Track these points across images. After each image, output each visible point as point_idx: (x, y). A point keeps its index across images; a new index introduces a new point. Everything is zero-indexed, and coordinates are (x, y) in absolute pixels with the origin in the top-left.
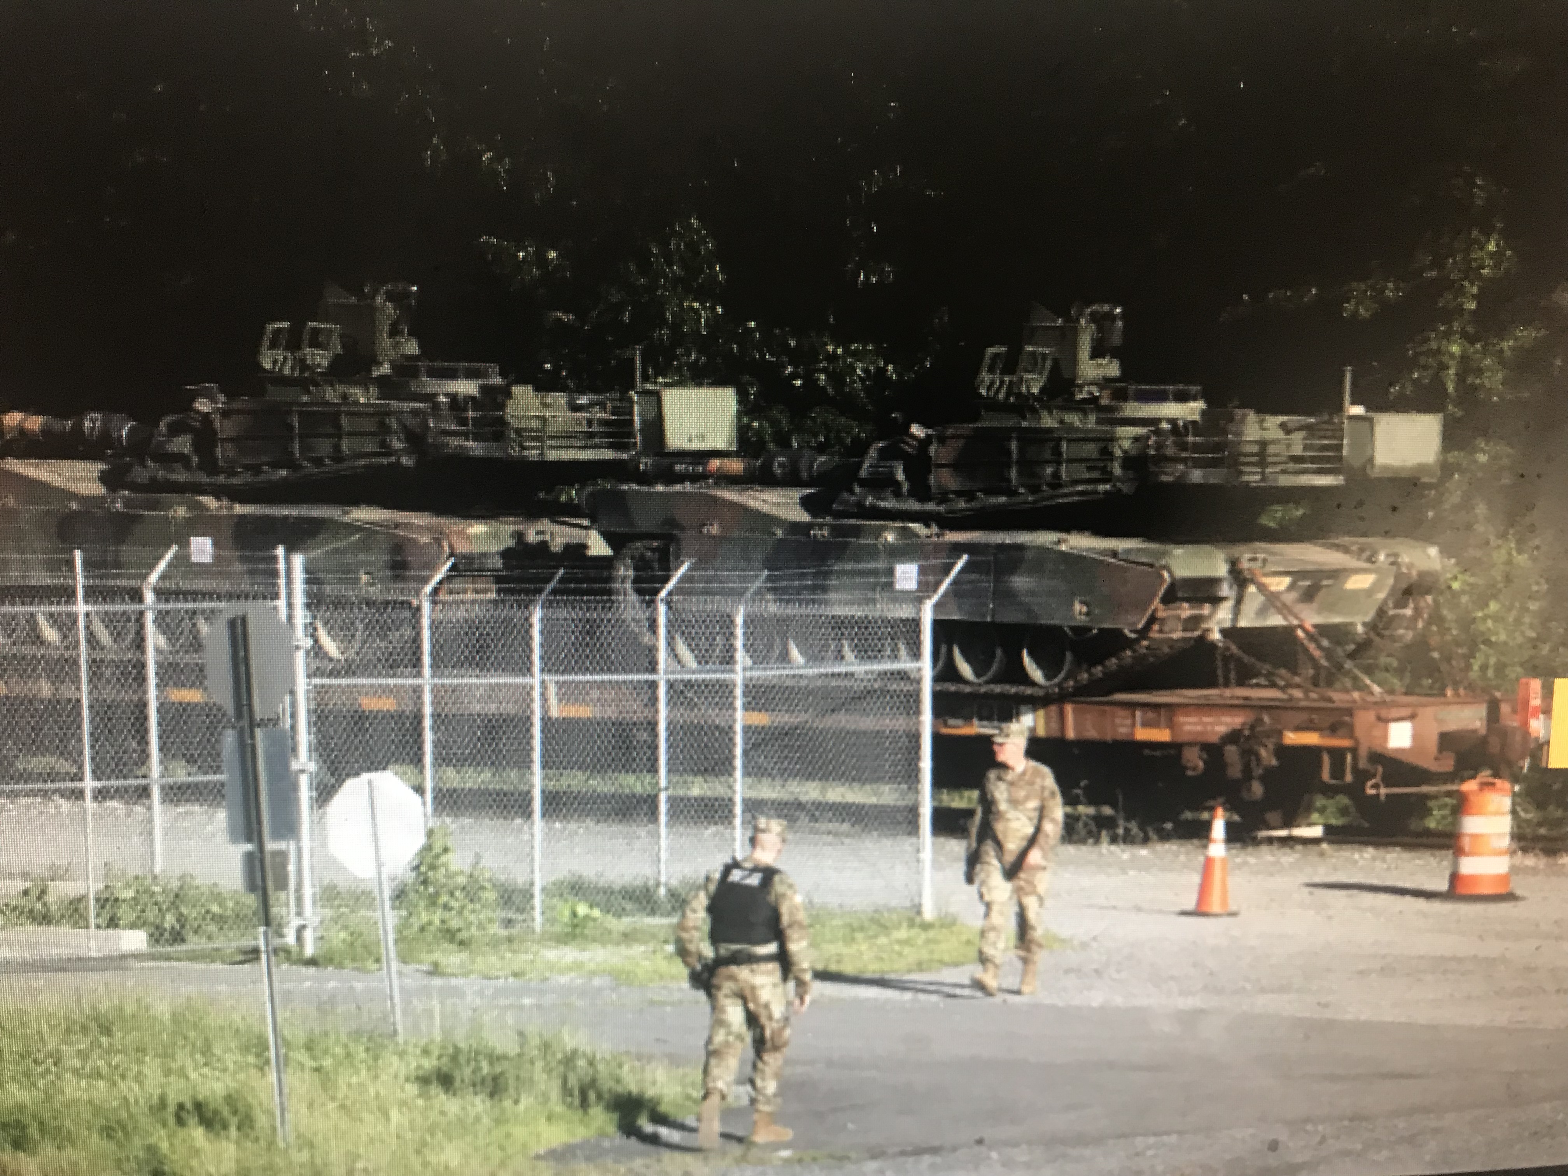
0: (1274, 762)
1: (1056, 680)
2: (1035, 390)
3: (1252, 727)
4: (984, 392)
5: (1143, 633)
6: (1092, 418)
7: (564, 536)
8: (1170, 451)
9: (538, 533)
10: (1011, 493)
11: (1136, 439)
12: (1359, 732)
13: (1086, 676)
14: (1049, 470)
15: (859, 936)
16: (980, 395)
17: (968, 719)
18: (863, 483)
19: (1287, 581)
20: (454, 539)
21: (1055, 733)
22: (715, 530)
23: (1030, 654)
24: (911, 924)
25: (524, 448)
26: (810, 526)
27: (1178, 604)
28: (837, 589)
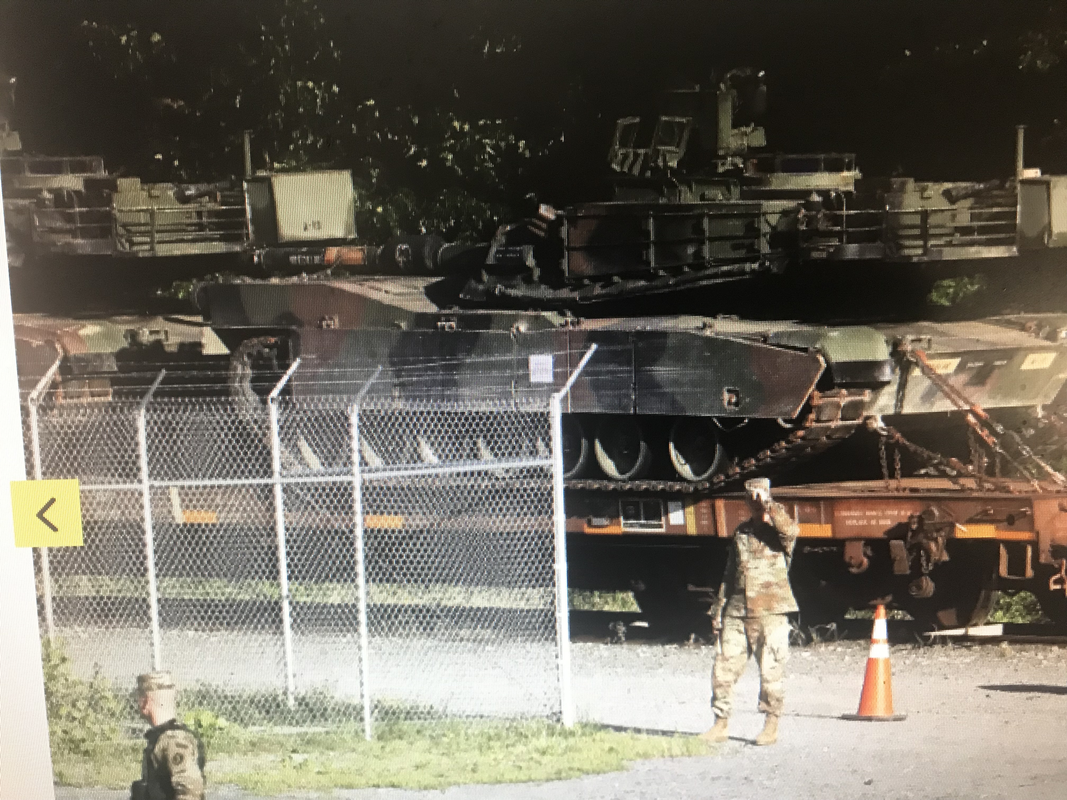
0: (946, 557)
1: (705, 475)
2: (673, 164)
3: (921, 519)
4: (615, 167)
5: (799, 422)
6: (736, 191)
7: (180, 334)
8: (822, 226)
9: (152, 333)
10: (651, 276)
11: (785, 213)
12: (1040, 523)
13: (738, 470)
14: (691, 250)
15: (496, 744)
16: (614, 171)
17: (614, 517)
18: (491, 270)
19: (955, 362)
20: (66, 340)
21: (707, 531)
22: (335, 324)
23: (676, 448)
24: (551, 732)
25: (132, 244)
26: (437, 317)
27: (835, 391)
28: (468, 384)
